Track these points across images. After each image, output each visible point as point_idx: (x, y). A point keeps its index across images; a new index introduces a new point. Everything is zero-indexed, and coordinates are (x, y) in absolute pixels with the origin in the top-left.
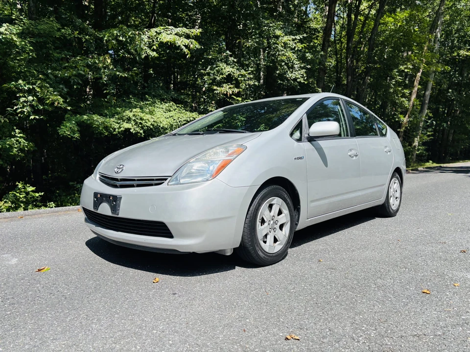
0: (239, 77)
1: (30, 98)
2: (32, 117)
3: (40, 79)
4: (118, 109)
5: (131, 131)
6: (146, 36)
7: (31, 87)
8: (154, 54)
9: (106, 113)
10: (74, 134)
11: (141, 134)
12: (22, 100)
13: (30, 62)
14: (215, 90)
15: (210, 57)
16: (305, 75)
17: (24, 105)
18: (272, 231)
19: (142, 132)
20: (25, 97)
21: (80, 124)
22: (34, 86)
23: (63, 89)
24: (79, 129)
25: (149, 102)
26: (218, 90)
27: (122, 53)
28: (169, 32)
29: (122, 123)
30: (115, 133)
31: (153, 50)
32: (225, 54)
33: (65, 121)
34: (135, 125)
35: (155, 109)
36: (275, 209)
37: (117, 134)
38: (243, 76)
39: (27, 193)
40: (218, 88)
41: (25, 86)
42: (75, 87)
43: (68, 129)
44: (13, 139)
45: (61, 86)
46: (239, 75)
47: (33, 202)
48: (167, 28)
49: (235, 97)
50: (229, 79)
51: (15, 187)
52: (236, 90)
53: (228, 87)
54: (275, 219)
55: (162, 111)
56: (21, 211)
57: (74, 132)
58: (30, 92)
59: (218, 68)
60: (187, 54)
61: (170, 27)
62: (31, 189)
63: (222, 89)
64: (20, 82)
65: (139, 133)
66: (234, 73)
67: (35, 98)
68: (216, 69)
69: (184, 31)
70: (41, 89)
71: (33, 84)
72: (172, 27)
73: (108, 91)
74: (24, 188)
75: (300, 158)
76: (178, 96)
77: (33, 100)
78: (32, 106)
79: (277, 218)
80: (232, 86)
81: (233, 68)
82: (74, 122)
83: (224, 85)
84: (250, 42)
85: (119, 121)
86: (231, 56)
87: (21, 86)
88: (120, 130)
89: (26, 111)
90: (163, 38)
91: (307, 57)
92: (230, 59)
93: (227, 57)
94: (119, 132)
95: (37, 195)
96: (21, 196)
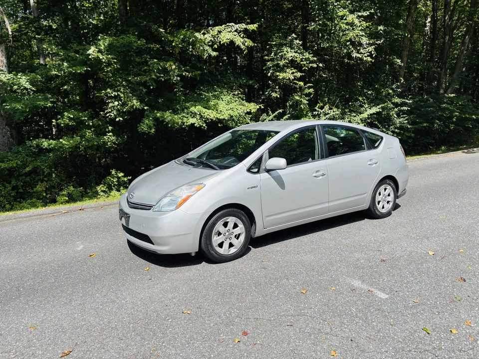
0: (302, 61)
1: (116, 103)
2: (117, 119)
3: (123, 85)
4: (187, 104)
5: (196, 125)
6: (210, 35)
7: (116, 94)
8: (214, 54)
9: (177, 108)
10: (151, 130)
11: (204, 127)
12: (111, 105)
13: (115, 72)
14: (278, 76)
15: (274, 43)
16: (373, 53)
17: (112, 109)
18: (228, 239)
19: (204, 125)
20: (112, 102)
21: (156, 119)
22: (119, 93)
23: (142, 90)
24: (156, 124)
25: (216, 93)
26: (281, 75)
27: (190, 51)
28: (229, 30)
29: (189, 117)
30: (184, 126)
31: (214, 50)
32: (290, 38)
33: (144, 118)
34: (200, 119)
35: (219, 102)
36: (230, 225)
37: (185, 128)
38: (306, 59)
39: (119, 178)
40: (281, 74)
41: (112, 93)
42: (151, 87)
43: (146, 126)
44: (105, 137)
45: (141, 88)
46: (302, 59)
47: (124, 184)
48: (228, 26)
49: (297, 82)
50: (293, 63)
51: (110, 174)
52: (299, 74)
53: (291, 72)
54: (231, 232)
55: (224, 104)
56: (114, 193)
57: (150, 128)
58: (117, 98)
59: (281, 53)
60: (245, 50)
61: (230, 24)
62: (121, 175)
63: (284, 74)
64: (109, 90)
65: (202, 126)
66: (297, 58)
67: (120, 102)
68: (280, 54)
69: (243, 27)
70: (124, 95)
71: (118, 91)
72: (233, 24)
73: (177, 90)
74: (117, 174)
75: (254, 187)
76: (246, 81)
77: (118, 105)
78: (118, 110)
79: (232, 230)
80: (294, 71)
81: (296, 52)
82: (151, 118)
83: (288, 70)
84: (313, 25)
85: (187, 116)
86: (296, 39)
87: (109, 94)
88: (187, 124)
89: (112, 114)
90: (221, 37)
91: (379, 31)
92: (295, 43)
93: (292, 41)
94: (187, 125)
95: (126, 179)
96: (114, 180)
